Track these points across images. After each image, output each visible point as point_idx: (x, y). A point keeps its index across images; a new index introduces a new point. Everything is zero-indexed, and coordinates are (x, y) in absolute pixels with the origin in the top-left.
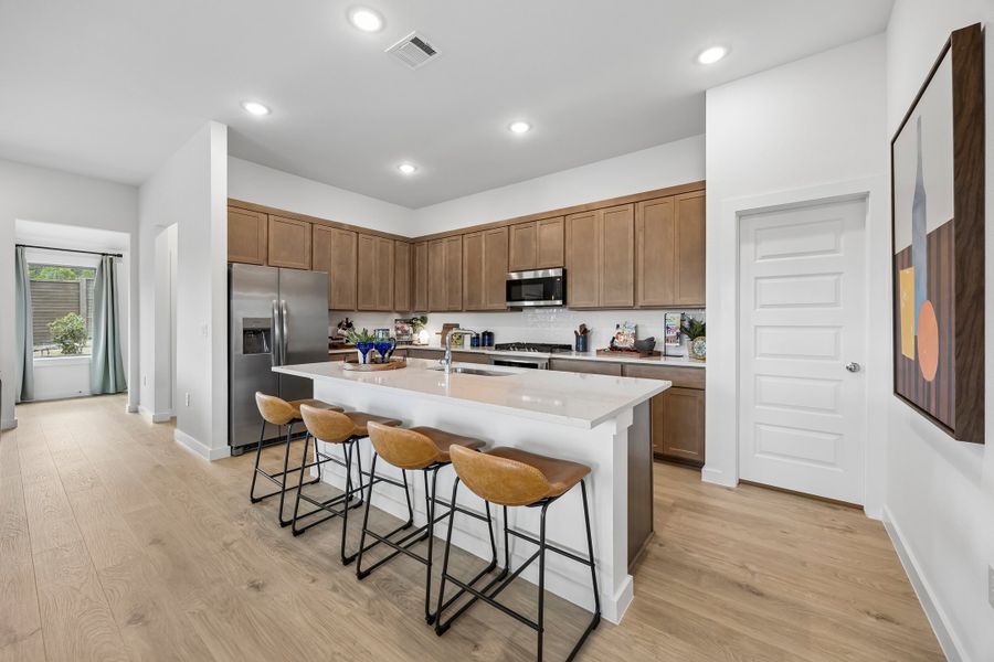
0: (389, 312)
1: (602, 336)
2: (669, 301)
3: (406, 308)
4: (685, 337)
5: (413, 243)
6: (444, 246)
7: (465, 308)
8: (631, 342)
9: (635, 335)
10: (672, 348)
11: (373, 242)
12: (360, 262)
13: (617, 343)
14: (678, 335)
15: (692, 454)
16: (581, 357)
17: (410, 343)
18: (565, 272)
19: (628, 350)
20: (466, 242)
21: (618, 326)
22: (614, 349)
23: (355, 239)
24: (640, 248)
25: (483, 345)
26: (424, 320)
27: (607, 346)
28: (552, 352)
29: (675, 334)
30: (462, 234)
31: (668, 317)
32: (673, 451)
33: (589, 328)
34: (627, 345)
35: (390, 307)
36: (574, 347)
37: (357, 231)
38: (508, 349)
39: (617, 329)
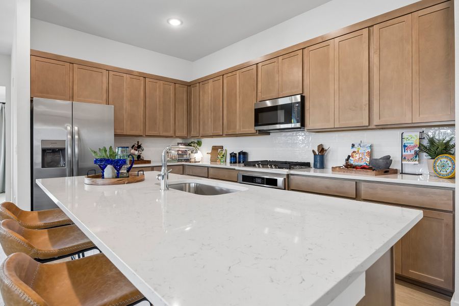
0: (171, 137)
1: (337, 155)
2: (408, 120)
3: (184, 134)
4: (424, 156)
5: (189, 85)
6: (210, 86)
7: (225, 133)
8: (366, 161)
9: (370, 154)
10: (409, 166)
11: (158, 85)
12: (147, 100)
13: (352, 161)
14: (417, 154)
15: (438, 281)
16: (319, 173)
17: (187, 160)
18: (303, 98)
19: (363, 168)
20: (225, 81)
21: (353, 146)
22: (349, 166)
23: (142, 82)
24: (375, 70)
25: (239, 162)
26: (199, 143)
27: (342, 163)
28: (290, 168)
29: (413, 152)
30: (222, 74)
31: (405, 136)
32: (414, 273)
33: (326, 147)
34: (363, 163)
35: (171, 133)
36: (312, 165)
37: (145, 76)
38: (254, 166)
39: (352, 148)
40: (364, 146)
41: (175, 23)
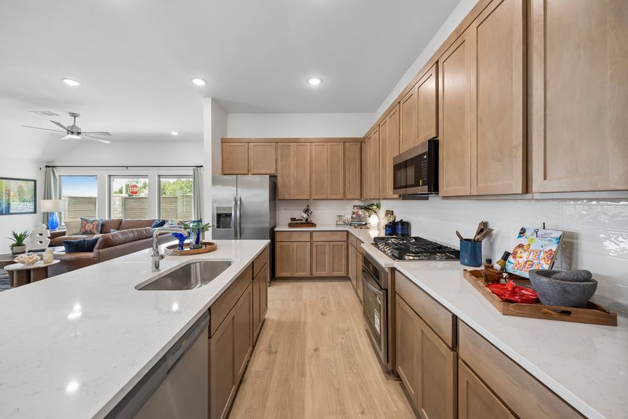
0: (342, 199)
3: (357, 196)
5: (363, 142)
6: (372, 139)
7: (380, 197)
11: (325, 147)
13: (512, 266)
17: (361, 225)
20: (381, 132)
21: (523, 231)
23: (309, 147)
26: (379, 206)
30: (378, 124)
35: (341, 195)
37: (311, 141)
39: (520, 236)
40: (543, 237)
41: (315, 82)
